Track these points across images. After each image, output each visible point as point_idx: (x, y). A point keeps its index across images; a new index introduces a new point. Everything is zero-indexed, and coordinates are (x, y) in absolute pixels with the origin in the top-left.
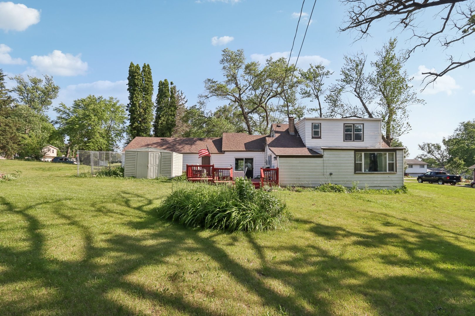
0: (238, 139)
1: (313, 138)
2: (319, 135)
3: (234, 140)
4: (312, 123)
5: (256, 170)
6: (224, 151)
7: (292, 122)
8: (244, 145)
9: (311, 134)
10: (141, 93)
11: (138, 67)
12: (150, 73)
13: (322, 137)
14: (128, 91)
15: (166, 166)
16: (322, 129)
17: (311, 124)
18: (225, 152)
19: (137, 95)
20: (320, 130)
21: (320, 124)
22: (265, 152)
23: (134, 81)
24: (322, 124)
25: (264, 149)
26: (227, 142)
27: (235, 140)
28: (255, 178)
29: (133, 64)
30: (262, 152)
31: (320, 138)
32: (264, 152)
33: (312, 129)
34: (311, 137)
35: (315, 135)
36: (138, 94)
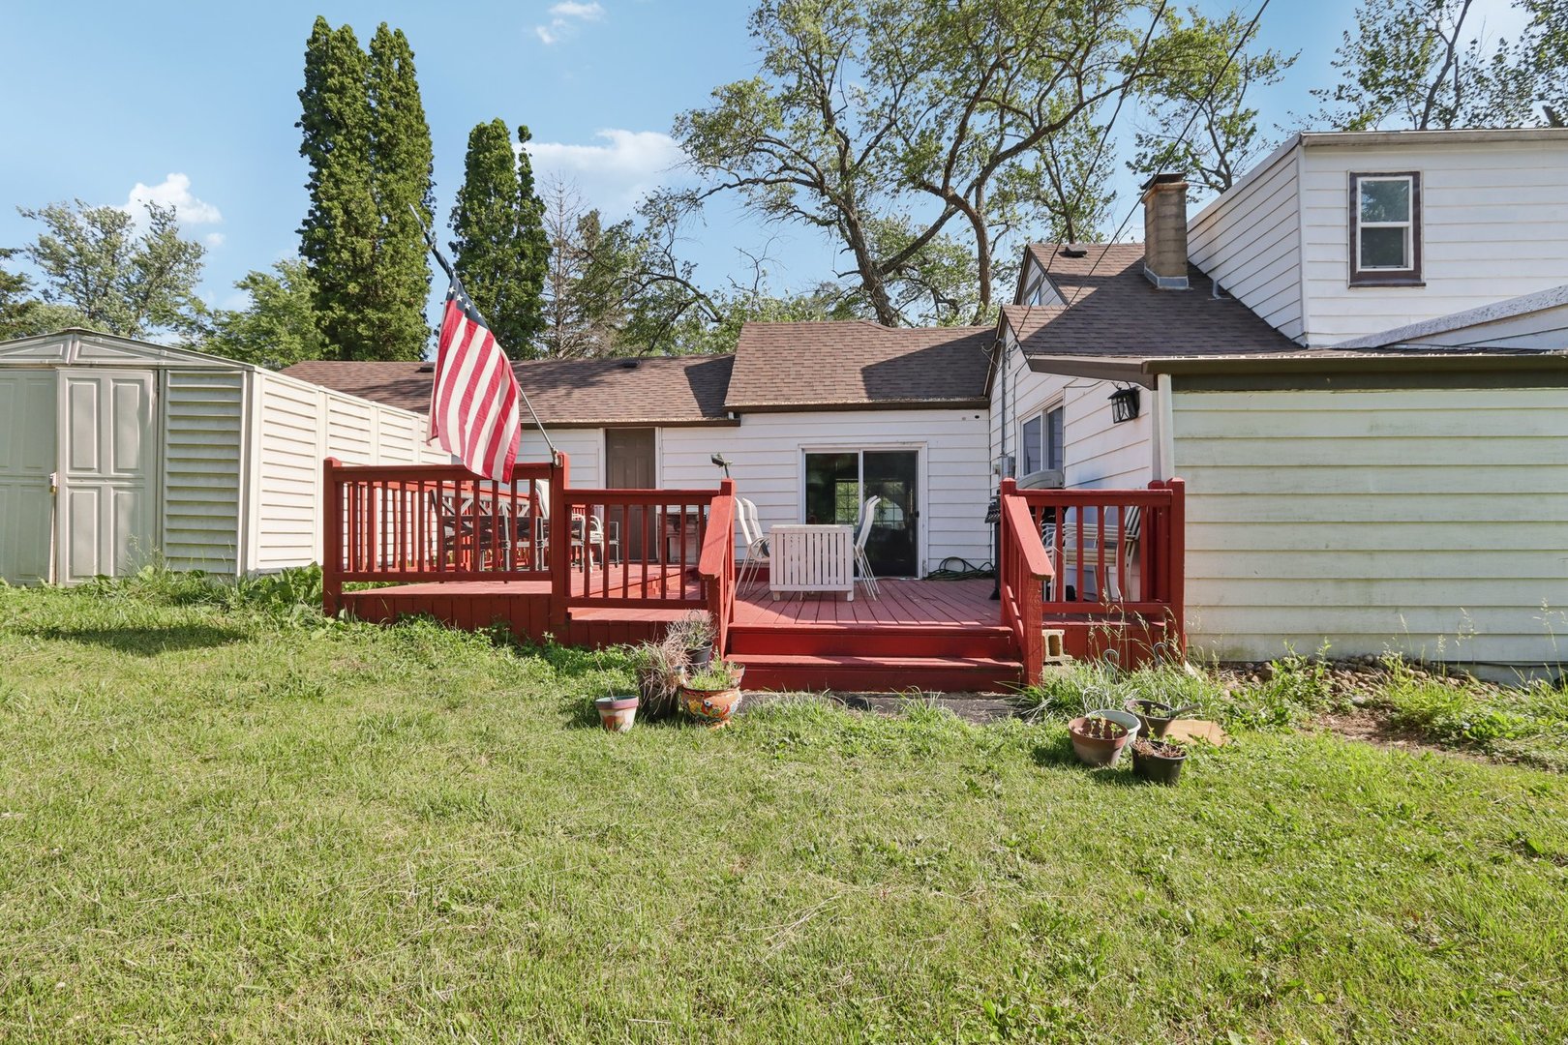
0: (825, 350)
1: (1357, 280)
2: (1400, 262)
3: (801, 355)
4: (1354, 176)
5: (936, 525)
6: (739, 412)
7: (1171, 210)
8: (860, 377)
9: (1343, 255)
10: (361, 160)
11: (346, 38)
12: (406, 71)
13: (1425, 276)
14: (307, 158)
15: (201, 483)
16: (1427, 215)
17: (1343, 183)
18: (744, 417)
19: (337, 169)
20: (1410, 224)
21: (1416, 175)
22: (996, 407)
23: (323, 100)
24: (1426, 181)
25: (988, 395)
26: (760, 363)
27: (808, 355)
28: (931, 577)
29: (324, 26)
30: (970, 414)
31: (1414, 279)
32: (982, 413)
33: (1353, 221)
34: (1344, 273)
35: (1375, 264)
36: (345, 166)
